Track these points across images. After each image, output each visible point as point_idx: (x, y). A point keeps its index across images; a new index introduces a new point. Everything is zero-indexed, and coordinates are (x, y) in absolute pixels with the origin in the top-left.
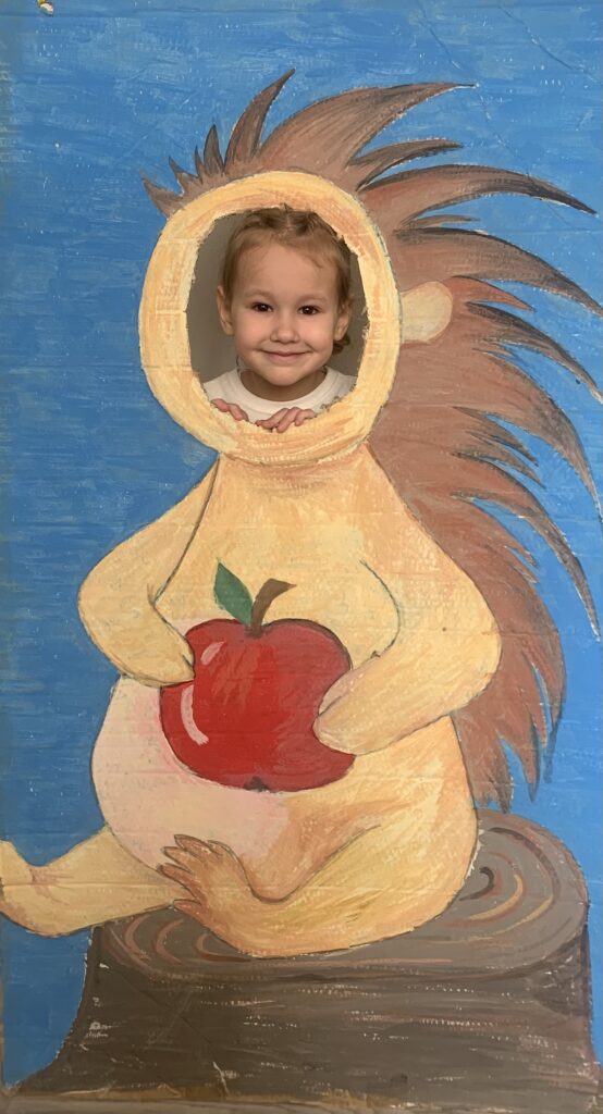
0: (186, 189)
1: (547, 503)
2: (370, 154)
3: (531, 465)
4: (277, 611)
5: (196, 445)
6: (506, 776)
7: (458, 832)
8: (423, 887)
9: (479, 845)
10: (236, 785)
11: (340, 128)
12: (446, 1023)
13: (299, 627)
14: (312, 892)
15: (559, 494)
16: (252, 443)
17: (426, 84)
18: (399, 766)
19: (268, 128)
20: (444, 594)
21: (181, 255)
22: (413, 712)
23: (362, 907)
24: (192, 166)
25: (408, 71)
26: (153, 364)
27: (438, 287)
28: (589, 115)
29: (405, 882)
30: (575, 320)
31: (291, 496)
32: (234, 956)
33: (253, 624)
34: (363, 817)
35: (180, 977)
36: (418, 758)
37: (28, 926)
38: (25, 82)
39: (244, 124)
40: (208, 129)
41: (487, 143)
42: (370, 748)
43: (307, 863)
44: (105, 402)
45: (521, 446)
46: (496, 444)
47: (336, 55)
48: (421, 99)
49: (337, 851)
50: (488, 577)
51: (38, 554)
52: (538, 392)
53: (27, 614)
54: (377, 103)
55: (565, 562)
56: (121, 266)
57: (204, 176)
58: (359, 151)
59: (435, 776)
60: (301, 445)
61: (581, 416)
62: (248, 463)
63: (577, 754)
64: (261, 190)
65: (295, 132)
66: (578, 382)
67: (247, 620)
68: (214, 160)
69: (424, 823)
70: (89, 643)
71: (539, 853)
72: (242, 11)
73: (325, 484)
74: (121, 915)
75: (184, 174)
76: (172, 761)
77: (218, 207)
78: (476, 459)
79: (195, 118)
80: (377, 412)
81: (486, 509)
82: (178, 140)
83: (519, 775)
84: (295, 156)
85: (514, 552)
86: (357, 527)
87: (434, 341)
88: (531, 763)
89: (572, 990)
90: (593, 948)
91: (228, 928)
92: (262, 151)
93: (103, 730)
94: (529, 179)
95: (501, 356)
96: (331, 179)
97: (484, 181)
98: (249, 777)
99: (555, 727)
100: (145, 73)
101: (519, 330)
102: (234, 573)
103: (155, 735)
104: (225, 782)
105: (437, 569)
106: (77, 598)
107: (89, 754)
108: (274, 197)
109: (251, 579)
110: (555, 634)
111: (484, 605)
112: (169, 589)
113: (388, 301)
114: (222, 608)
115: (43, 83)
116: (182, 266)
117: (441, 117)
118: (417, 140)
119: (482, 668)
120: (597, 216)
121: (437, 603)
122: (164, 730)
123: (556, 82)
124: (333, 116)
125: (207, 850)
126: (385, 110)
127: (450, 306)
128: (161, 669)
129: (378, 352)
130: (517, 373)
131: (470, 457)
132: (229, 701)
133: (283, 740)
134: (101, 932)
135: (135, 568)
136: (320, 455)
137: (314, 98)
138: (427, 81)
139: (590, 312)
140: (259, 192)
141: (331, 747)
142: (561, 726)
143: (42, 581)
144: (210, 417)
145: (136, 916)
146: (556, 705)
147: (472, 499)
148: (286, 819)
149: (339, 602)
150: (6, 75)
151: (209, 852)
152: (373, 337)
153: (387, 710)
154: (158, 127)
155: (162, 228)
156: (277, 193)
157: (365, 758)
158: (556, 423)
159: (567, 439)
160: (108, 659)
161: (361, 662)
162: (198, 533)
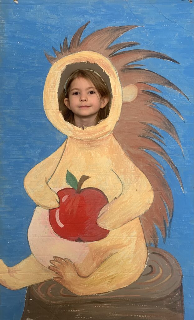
0: (58, 56)
1: (167, 150)
2: (113, 46)
3: (162, 139)
4: (85, 185)
5: (60, 134)
6: (156, 236)
7: (142, 254)
8: (131, 272)
9: (148, 258)
10: (73, 240)
11: (104, 38)
12: (139, 316)
13: (92, 190)
14: (96, 274)
15: (170, 148)
16: (77, 133)
17: (129, 26)
18: (123, 233)
19: (82, 38)
20: (136, 179)
21: (56, 76)
22: (127, 216)
23: (112, 279)
24: (59, 49)
25: (124, 22)
26: (47, 109)
27: (134, 86)
28: (177, 35)
29: (125, 270)
30: (174, 95)
31: (89, 149)
32: (72, 295)
33: (78, 189)
34: (112, 250)
35: (55, 302)
36: (129, 231)
37: (7, 287)
38: (9, 23)
39: (75, 37)
40: (64, 38)
41: (147, 43)
42: (114, 228)
43: (95, 265)
44: (32, 120)
45: (159, 133)
46: (151, 133)
47: (102, 17)
48: (128, 30)
49: (104, 261)
50: (150, 174)
51: (11, 168)
52: (164, 117)
53: (8, 187)
54: (115, 31)
55: (173, 168)
56: (38, 79)
57: (63, 53)
58: (109, 45)
59: (134, 236)
60: (93, 134)
61: (177, 124)
62: (77, 139)
63: (178, 228)
64: (80, 57)
65: (90, 40)
66: (175, 114)
67: (76, 188)
68: (66, 48)
69: (131, 251)
70: (27, 196)
71: (166, 260)
72: (75, 4)
73: (100, 146)
74: (37, 283)
75: (57, 52)
76: (53, 233)
77: (67, 61)
78: (145, 137)
79: (60, 35)
80: (115, 124)
81: (149, 153)
82: (55, 42)
83: (160, 236)
84: (90, 47)
85: (157, 166)
86: (109, 159)
87: (133, 102)
88: (164, 232)
89: (178, 304)
90: (184, 291)
91: (70, 286)
92: (80, 45)
93: (31, 223)
94: (160, 54)
95: (152, 106)
96: (101, 54)
97: (146, 54)
98: (77, 238)
99: (171, 220)
100: (46, 21)
101: (158, 98)
102: (72, 173)
103: (47, 225)
104: (69, 239)
105: (134, 171)
106: (23, 182)
107: (27, 231)
108: (84, 59)
109: (77, 175)
110: (170, 191)
111: (148, 182)
112: (52, 178)
113: (118, 90)
114: (68, 184)
115: (15, 24)
116: (56, 79)
117: (134, 35)
118: (127, 42)
119: (148, 202)
120: (180, 64)
121: (134, 182)
122: (50, 223)
123: (167, 25)
124: (102, 35)
125: (64, 261)
126: (117, 33)
127: (137, 91)
128: (49, 204)
129: (116, 105)
130: (158, 111)
131: (144, 137)
132: (70, 214)
133: (87, 226)
134: (30, 289)
135: (42, 172)
136: (98, 137)
137: (96, 30)
138: (129, 25)
139: (178, 93)
140: (79, 57)
141: (102, 228)
142: (173, 220)
143: (12, 176)
144: (65, 125)
145: (41, 283)
146: (171, 213)
147: (144, 150)
148: (88, 250)
149: (104, 182)
150: (3, 22)
151: (64, 262)
152: (114, 101)
153: (119, 216)
154: (49, 37)
155: (50, 68)
156: (85, 57)
157: (113, 231)
158: (169, 126)
159: (173, 131)
160: (33, 201)
161: (111, 200)
162: (61, 161)
